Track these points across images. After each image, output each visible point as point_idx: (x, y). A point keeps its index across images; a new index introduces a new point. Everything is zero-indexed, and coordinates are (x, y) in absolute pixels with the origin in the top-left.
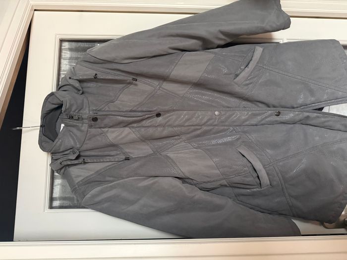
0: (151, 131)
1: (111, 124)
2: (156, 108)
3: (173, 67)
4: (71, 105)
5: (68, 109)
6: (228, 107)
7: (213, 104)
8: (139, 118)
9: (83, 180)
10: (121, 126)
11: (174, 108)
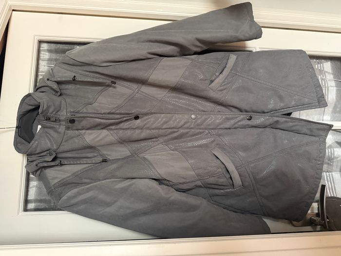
0: (129, 133)
1: (88, 126)
2: (135, 111)
3: (151, 71)
4: (48, 107)
5: (45, 110)
6: (204, 111)
7: (189, 108)
8: (117, 120)
9: (60, 181)
10: (99, 128)
11: (152, 111)
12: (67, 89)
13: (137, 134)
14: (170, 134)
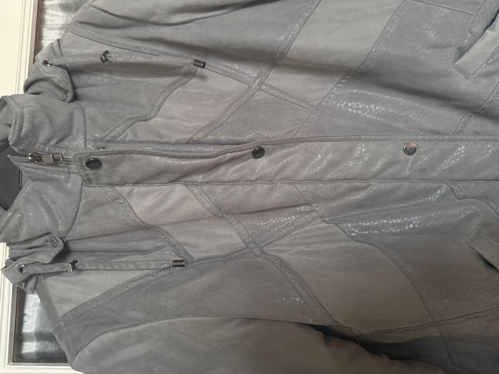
0: (239, 192)
1: (138, 177)
2: (252, 135)
3: (297, 27)
6: (437, 133)
7: (395, 125)
8: (207, 161)
9: (75, 310)
10: (165, 179)
11: (299, 135)
12: (92, 85)
13: (258, 195)
14: (344, 194)
